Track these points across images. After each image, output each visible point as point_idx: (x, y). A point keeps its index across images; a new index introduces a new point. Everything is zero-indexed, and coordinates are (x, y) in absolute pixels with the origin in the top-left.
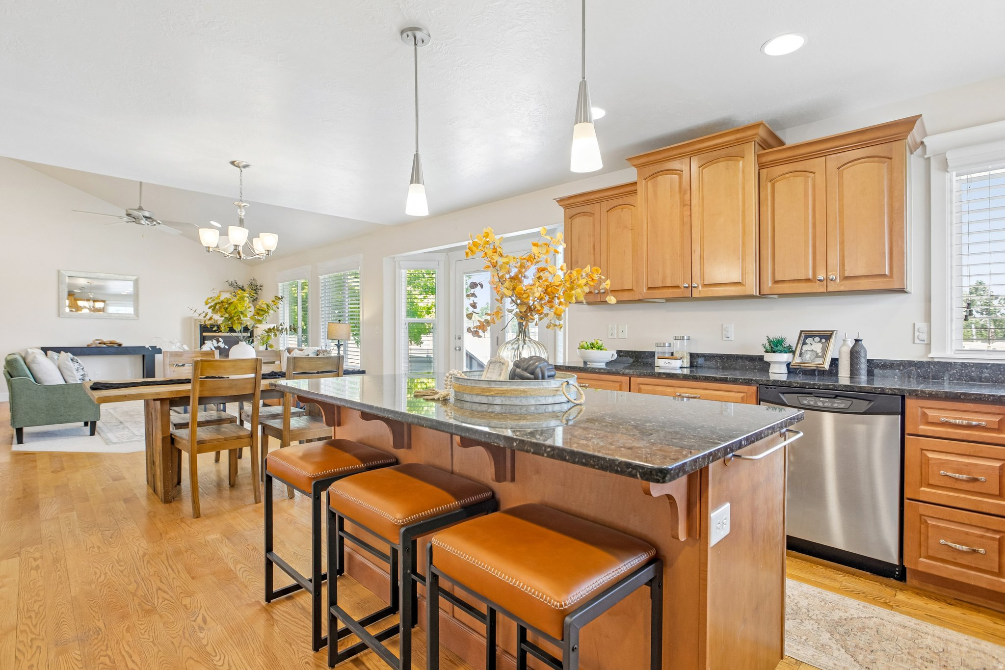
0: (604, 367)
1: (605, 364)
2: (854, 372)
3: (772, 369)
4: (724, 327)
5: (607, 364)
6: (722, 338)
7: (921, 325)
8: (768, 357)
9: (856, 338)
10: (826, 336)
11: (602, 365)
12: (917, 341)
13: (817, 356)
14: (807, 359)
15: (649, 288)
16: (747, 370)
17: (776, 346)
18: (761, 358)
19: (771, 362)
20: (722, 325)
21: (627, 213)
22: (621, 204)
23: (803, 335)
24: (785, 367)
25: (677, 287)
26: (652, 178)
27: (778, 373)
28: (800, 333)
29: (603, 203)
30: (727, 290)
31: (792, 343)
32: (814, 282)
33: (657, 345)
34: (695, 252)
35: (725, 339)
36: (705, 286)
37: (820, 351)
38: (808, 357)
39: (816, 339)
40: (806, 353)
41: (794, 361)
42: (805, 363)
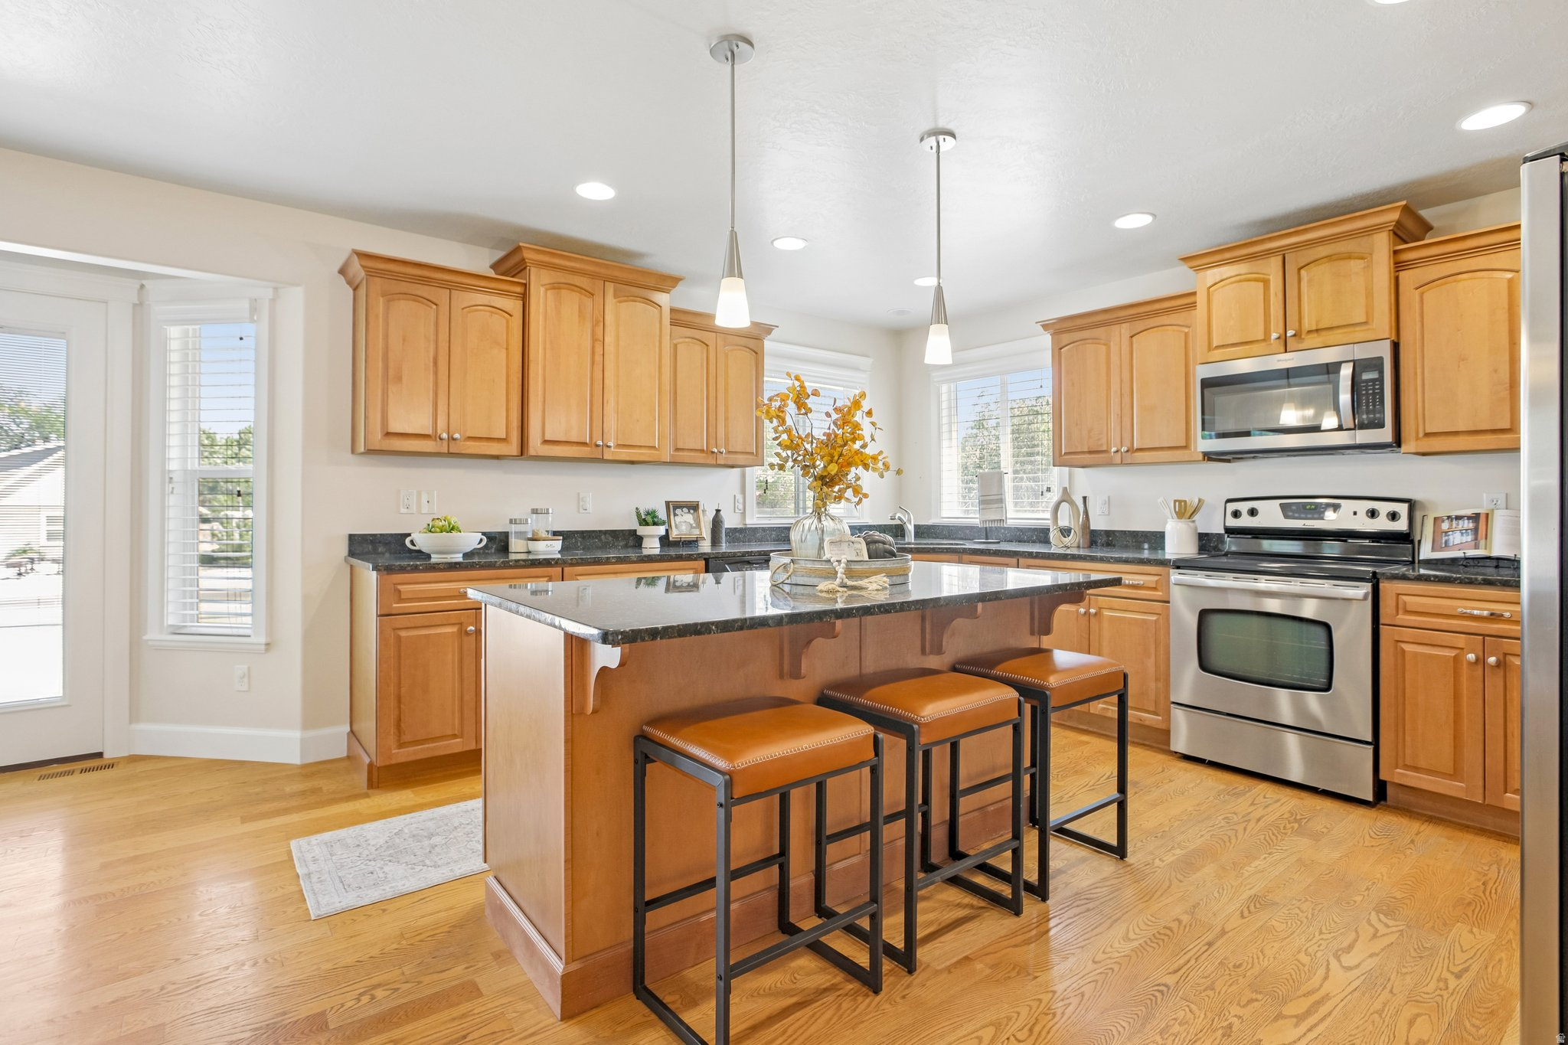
0: (461, 560)
1: (461, 555)
2: (715, 541)
3: (646, 543)
4: (581, 497)
5: (466, 555)
6: (579, 509)
7: (739, 497)
8: (642, 531)
9: (717, 508)
10: (694, 507)
11: (458, 558)
12: (737, 511)
13: (692, 527)
14: (684, 531)
15: (546, 442)
16: (610, 548)
17: (649, 519)
18: (633, 533)
19: (643, 535)
20: (579, 494)
21: (497, 322)
22: (489, 304)
23: (671, 506)
24: (657, 540)
25: (584, 444)
26: (554, 288)
27: (652, 546)
28: (667, 503)
29: (453, 291)
30: (642, 454)
31: (662, 514)
32: (707, 453)
33: (511, 521)
34: (607, 402)
35: (581, 511)
36: (619, 446)
37: (692, 522)
38: (684, 528)
39: (685, 510)
40: (682, 526)
41: (674, 534)
42: (685, 535)
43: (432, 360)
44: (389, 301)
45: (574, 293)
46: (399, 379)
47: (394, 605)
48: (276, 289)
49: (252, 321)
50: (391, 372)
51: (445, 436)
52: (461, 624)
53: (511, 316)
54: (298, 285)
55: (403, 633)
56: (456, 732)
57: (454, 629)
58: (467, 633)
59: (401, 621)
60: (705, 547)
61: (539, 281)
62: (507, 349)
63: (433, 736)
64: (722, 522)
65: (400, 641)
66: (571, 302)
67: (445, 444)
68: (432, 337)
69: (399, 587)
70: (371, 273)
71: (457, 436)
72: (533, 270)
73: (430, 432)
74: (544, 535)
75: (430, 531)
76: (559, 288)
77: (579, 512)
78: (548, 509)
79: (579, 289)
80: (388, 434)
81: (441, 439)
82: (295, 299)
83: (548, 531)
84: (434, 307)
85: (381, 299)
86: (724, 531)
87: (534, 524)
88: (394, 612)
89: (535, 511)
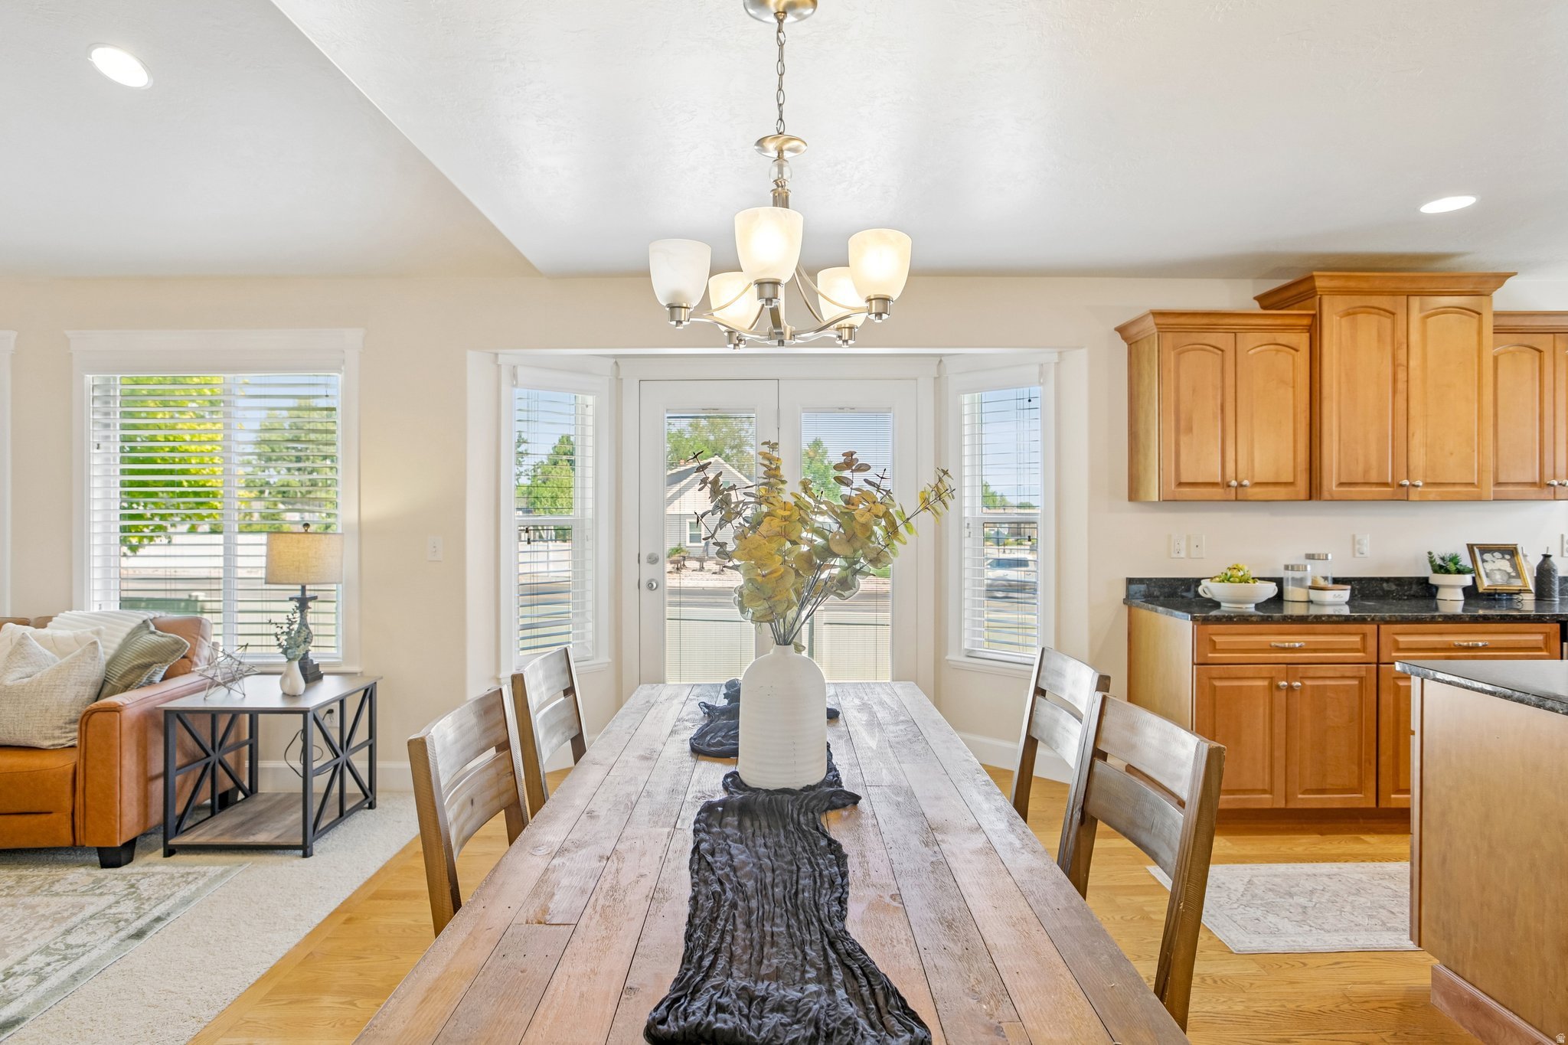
1: (1253, 605)
2: (1542, 595)
3: (1443, 597)
4: (1355, 539)
5: (1258, 606)
6: (1355, 552)
8: (1436, 579)
9: (1545, 553)
10: (1510, 552)
11: (1251, 609)
13: (1510, 577)
14: (1500, 581)
15: (1341, 484)
16: (1393, 598)
17: (1447, 566)
18: (1424, 581)
19: (1439, 585)
20: (1353, 535)
21: (1284, 359)
22: (1275, 342)
23: (1477, 551)
24: (1460, 592)
25: (1386, 484)
26: (1349, 314)
27: (1452, 599)
28: (1471, 547)
29: (1238, 335)
30: (1458, 492)
31: (1466, 561)
32: (1540, 487)
33: (1287, 568)
34: (1413, 435)
35: (1358, 555)
36: (1426, 484)
37: (1510, 570)
38: (1499, 578)
39: (1497, 555)
40: (1494, 573)
41: (1485, 584)
42: (1501, 585)
43: (1219, 407)
44: (1180, 354)
45: (1372, 316)
46: (1190, 430)
47: (1210, 655)
48: (1060, 353)
49: (1041, 384)
50: (1183, 424)
51: (1234, 483)
52: (1272, 678)
53: (1297, 350)
54: (1082, 348)
55: (1218, 683)
56: (1266, 788)
57: (1266, 683)
58: (1278, 687)
59: (1215, 670)
60: (1528, 603)
61: (1332, 312)
62: (1294, 387)
63: (1244, 788)
64: (1554, 571)
65: (1215, 691)
66: (1369, 327)
67: (1233, 491)
68: (1219, 384)
69: (1214, 638)
70: (1162, 329)
71: (1246, 482)
72: (1326, 299)
73: (1219, 480)
74: (1322, 583)
75: (1228, 580)
76: (1355, 313)
77: (1354, 556)
78: (1327, 555)
79: (1376, 311)
80: (1180, 484)
81: (1229, 486)
82: (1079, 363)
83: (1326, 578)
84: (1220, 352)
85: (1173, 353)
86: (1557, 582)
87: (1314, 571)
88: (1209, 662)
89: (1310, 557)
